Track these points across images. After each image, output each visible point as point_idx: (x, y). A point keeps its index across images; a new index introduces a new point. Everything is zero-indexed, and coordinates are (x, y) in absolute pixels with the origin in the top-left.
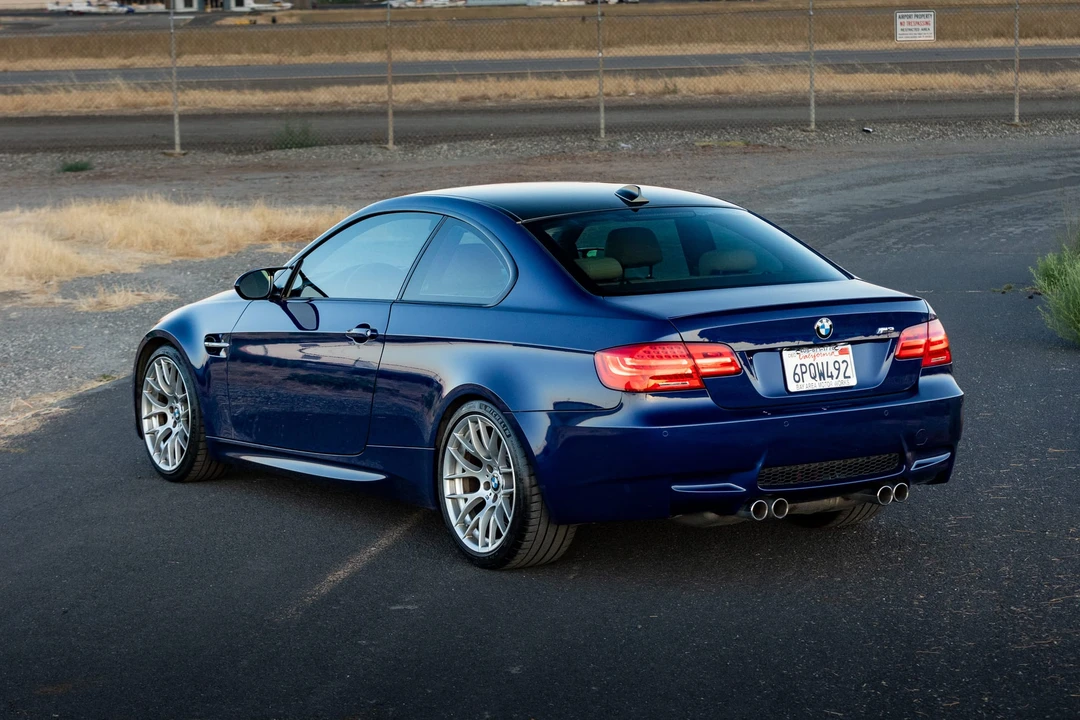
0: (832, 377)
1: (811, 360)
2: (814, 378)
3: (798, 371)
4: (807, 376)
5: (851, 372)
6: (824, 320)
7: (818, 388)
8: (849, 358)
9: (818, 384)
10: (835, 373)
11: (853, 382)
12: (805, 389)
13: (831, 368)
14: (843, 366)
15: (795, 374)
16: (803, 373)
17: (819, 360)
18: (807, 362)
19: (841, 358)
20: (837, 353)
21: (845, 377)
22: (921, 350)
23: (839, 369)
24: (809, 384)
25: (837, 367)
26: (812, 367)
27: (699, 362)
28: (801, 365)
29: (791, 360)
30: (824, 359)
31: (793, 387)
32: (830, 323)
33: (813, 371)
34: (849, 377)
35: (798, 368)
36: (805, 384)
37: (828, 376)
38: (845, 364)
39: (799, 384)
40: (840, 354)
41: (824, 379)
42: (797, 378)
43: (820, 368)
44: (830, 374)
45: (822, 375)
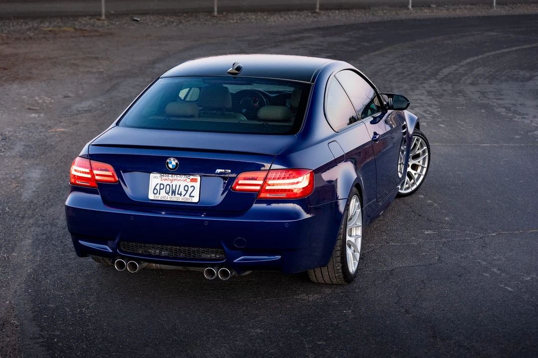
0: (181, 194)
1: (169, 182)
2: (168, 193)
3: (158, 187)
4: (163, 192)
5: (196, 194)
6: (172, 159)
7: (169, 200)
8: (197, 185)
9: (169, 198)
10: (184, 192)
11: (196, 200)
12: (159, 199)
13: (182, 189)
14: (191, 189)
15: (155, 189)
16: (160, 189)
17: (174, 183)
18: (165, 183)
19: (190, 184)
20: (189, 180)
21: (190, 196)
22: (258, 188)
23: (187, 191)
24: (163, 196)
25: (186, 188)
26: (168, 186)
27: (95, 172)
28: (161, 184)
29: (155, 179)
30: (178, 183)
31: (151, 196)
32: (176, 161)
33: (168, 189)
34: (193, 197)
35: (158, 186)
36: (160, 196)
37: (178, 194)
38: (193, 188)
39: (156, 195)
40: (191, 181)
41: (175, 195)
42: (155, 191)
43: (174, 188)
44: (179, 193)
45: (174, 192)
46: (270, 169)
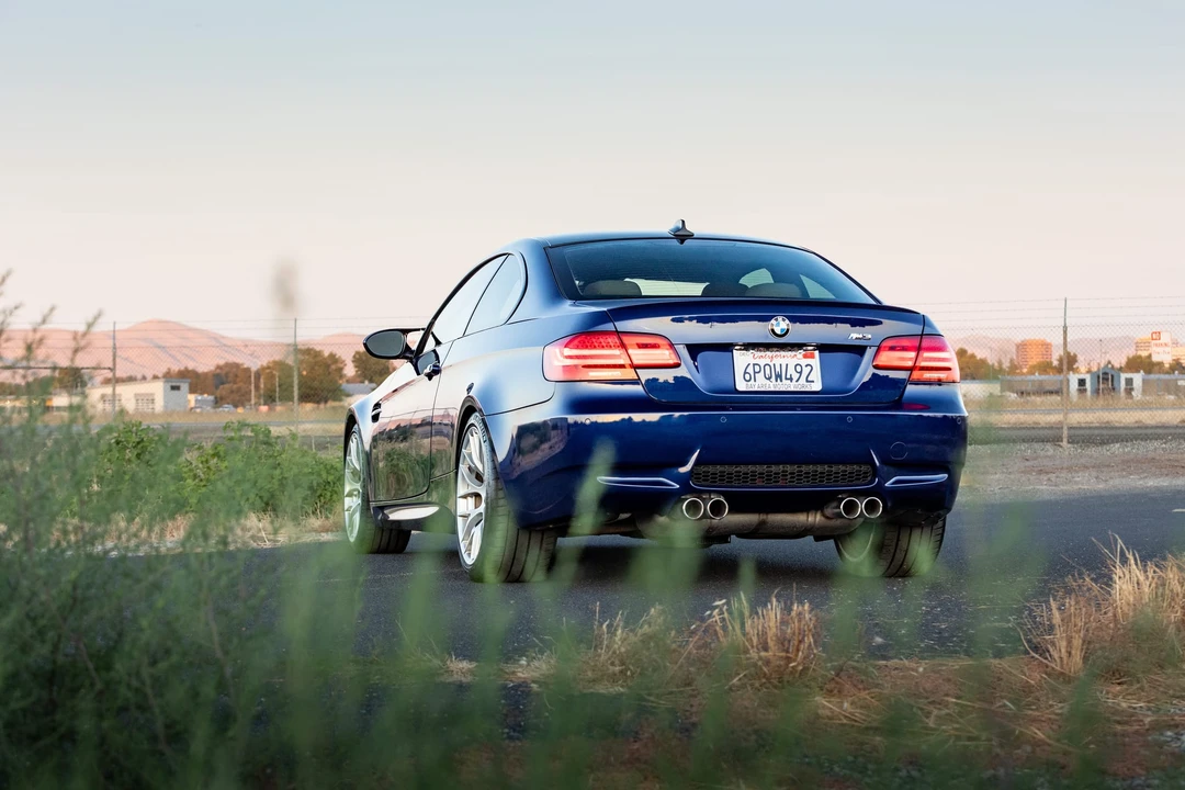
0: (791, 379)
1: (768, 361)
2: (769, 379)
3: (750, 370)
4: (760, 377)
5: (816, 375)
6: (780, 319)
7: (772, 389)
8: (816, 361)
9: (772, 386)
10: (796, 376)
11: (817, 386)
12: (756, 389)
13: (791, 371)
14: (806, 371)
15: (745, 373)
16: (755, 373)
17: (777, 361)
18: (762, 362)
19: (804, 362)
21: (807, 381)
22: (910, 364)
23: (801, 373)
24: (761, 384)
25: (799, 369)
26: (767, 367)
27: (632, 352)
28: (754, 365)
29: (743, 359)
30: (784, 362)
31: (741, 386)
33: (768, 372)
34: (813, 382)
35: (751, 367)
36: (757, 384)
37: (786, 379)
38: (809, 368)
39: (749, 383)
40: (804, 358)
41: (781, 381)
42: (747, 377)
43: (778, 369)
44: (788, 377)
45: (779, 377)
46: (922, 335)
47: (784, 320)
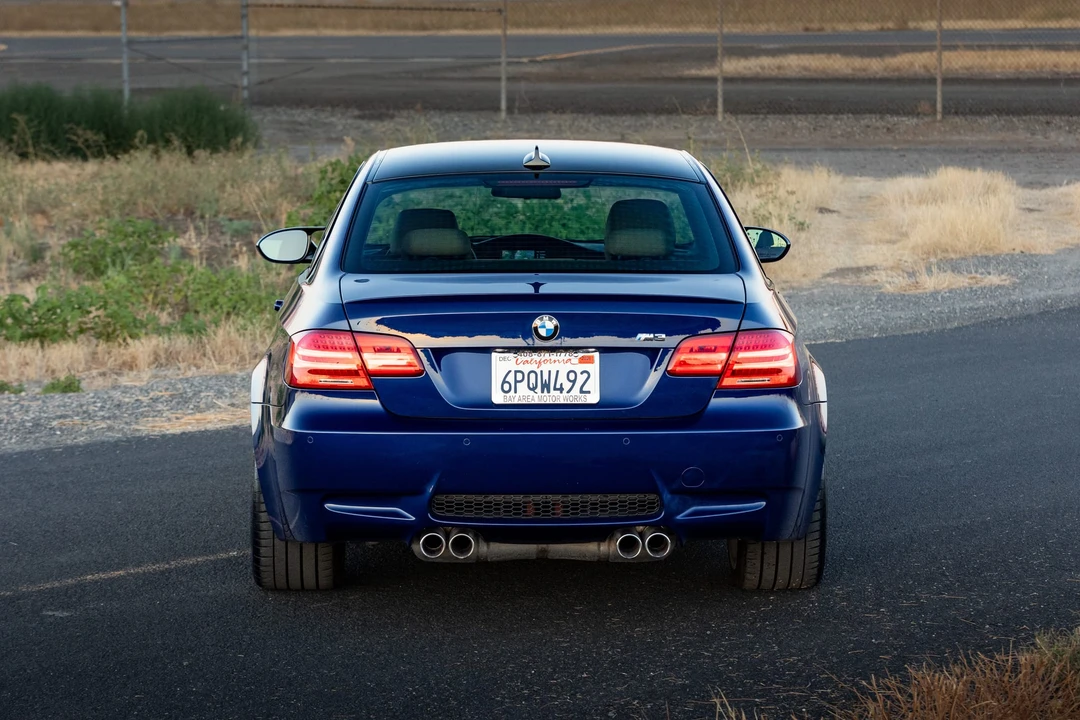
0: (561, 389)
1: (534, 367)
2: (533, 389)
3: (511, 378)
4: (522, 387)
5: (594, 384)
6: (546, 318)
7: (537, 402)
8: (594, 368)
9: (537, 398)
10: (567, 386)
11: (594, 398)
12: (516, 402)
13: (562, 379)
14: (581, 378)
15: (504, 382)
16: (516, 382)
17: (545, 368)
18: (526, 369)
19: (579, 368)
20: (575, 361)
21: (582, 391)
22: (718, 368)
23: (574, 382)
24: (523, 395)
25: (572, 377)
26: (533, 376)
27: (369, 357)
28: (516, 372)
29: (502, 365)
30: (553, 368)
31: (498, 398)
32: (555, 322)
33: (532, 380)
34: (589, 392)
36: (517, 395)
37: (555, 389)
38: (586, 375)
39: (508, 395)
40: (580, 362)
41: (549, 392)
42: (506, 387)
43: (546, 377)
44: (558, 386)
45: (546, 386)
46: (738, 331)
47: (550, 320)
